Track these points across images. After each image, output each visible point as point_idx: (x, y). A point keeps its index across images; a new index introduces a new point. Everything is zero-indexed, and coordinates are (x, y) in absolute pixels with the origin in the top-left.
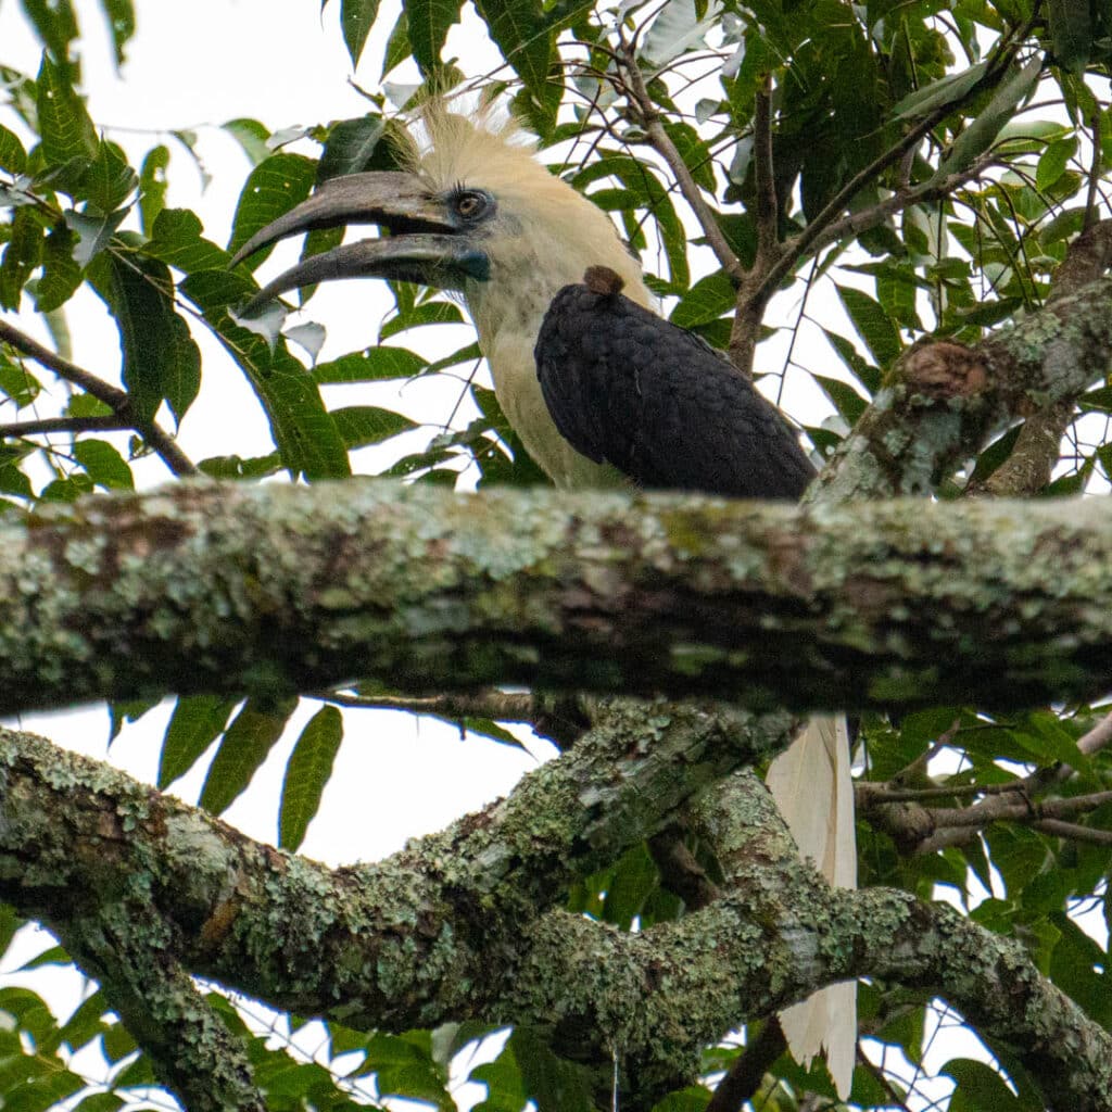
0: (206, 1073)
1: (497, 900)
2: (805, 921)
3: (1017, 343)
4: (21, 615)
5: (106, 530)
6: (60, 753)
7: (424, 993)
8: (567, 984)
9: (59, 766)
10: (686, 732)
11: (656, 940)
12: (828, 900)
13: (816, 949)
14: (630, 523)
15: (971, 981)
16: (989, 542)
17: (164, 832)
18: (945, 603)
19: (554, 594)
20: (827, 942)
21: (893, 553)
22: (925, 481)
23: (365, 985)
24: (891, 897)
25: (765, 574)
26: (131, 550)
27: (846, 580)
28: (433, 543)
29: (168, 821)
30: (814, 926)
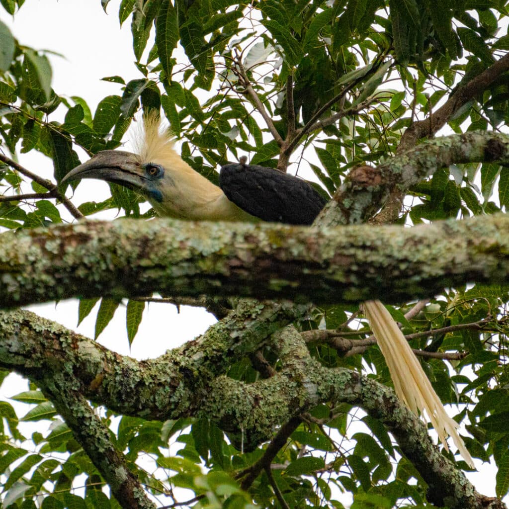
0: (93, 436)
1: (200, 372)
2: (313, 380)
3: (393, 167)
4: (29, 269)
5: (60, 237)
6: (39, 318)
7: (173, 407)
8: (225, 403)
9: (38, 323)
10: (270, 310)
11: (258, 387)
12: (321, 372)
13: (316, 390)
14: (255, 235)
15: (373, 402)
16: (388, 241)
17: (77, 347)
18: (371, 264)
19: (226, 261)
20: (321, 388)
21: (352, 245)
22: (358, 218)
23: (151, 404)
24: (344, 371)
25: (305, 253)
26: (70, 244)
27: (335, 256)
28: (181, 242)
29: (79, 343)
30: (316, 382)
